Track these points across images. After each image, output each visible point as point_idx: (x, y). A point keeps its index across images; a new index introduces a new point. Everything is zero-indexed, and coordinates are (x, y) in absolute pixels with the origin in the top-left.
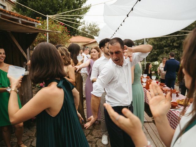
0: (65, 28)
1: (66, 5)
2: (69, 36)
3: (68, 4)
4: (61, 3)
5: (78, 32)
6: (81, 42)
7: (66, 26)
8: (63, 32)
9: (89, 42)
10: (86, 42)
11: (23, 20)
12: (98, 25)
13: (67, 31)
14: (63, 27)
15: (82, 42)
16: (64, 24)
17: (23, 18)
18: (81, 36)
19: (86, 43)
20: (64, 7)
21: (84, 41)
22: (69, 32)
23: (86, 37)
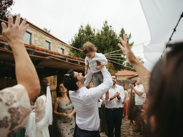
0: (111, 65)
1: (111, 44)
2: (115, 71)
3: (114, 44)
4: (107, 43)
5: (123, 67)
6: (126, 75)
7: (112, 63)
8: (110, 68)
9: (134, 75)
10: (131, 75)
11: (81, 61)
12: (142, 58)
13: (113, 67)
14: (110, 64)
15: (128, 75)
16: (110, 61)
17: (81, 60)
18: (126, 69)
19: (131, 77)
20: (110, 46)
21: (130, 75)
22: (115, 67)
23: (131, 70)
